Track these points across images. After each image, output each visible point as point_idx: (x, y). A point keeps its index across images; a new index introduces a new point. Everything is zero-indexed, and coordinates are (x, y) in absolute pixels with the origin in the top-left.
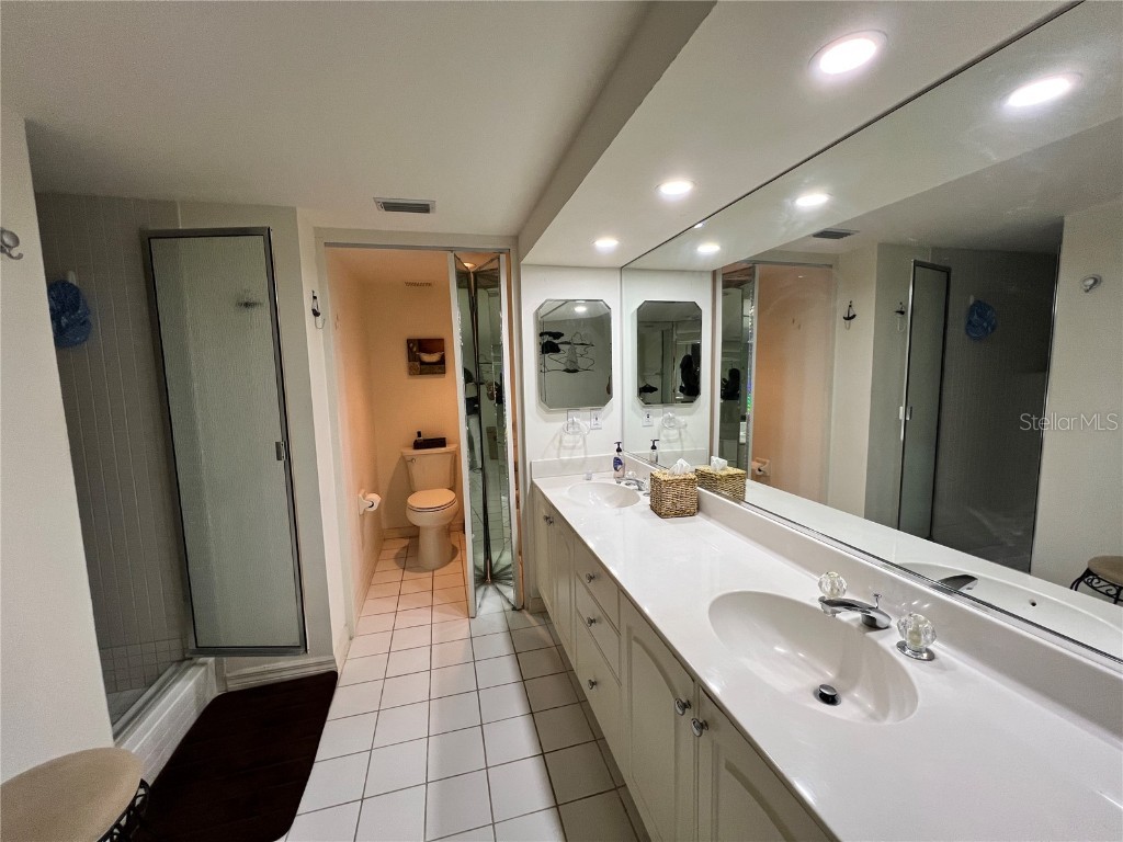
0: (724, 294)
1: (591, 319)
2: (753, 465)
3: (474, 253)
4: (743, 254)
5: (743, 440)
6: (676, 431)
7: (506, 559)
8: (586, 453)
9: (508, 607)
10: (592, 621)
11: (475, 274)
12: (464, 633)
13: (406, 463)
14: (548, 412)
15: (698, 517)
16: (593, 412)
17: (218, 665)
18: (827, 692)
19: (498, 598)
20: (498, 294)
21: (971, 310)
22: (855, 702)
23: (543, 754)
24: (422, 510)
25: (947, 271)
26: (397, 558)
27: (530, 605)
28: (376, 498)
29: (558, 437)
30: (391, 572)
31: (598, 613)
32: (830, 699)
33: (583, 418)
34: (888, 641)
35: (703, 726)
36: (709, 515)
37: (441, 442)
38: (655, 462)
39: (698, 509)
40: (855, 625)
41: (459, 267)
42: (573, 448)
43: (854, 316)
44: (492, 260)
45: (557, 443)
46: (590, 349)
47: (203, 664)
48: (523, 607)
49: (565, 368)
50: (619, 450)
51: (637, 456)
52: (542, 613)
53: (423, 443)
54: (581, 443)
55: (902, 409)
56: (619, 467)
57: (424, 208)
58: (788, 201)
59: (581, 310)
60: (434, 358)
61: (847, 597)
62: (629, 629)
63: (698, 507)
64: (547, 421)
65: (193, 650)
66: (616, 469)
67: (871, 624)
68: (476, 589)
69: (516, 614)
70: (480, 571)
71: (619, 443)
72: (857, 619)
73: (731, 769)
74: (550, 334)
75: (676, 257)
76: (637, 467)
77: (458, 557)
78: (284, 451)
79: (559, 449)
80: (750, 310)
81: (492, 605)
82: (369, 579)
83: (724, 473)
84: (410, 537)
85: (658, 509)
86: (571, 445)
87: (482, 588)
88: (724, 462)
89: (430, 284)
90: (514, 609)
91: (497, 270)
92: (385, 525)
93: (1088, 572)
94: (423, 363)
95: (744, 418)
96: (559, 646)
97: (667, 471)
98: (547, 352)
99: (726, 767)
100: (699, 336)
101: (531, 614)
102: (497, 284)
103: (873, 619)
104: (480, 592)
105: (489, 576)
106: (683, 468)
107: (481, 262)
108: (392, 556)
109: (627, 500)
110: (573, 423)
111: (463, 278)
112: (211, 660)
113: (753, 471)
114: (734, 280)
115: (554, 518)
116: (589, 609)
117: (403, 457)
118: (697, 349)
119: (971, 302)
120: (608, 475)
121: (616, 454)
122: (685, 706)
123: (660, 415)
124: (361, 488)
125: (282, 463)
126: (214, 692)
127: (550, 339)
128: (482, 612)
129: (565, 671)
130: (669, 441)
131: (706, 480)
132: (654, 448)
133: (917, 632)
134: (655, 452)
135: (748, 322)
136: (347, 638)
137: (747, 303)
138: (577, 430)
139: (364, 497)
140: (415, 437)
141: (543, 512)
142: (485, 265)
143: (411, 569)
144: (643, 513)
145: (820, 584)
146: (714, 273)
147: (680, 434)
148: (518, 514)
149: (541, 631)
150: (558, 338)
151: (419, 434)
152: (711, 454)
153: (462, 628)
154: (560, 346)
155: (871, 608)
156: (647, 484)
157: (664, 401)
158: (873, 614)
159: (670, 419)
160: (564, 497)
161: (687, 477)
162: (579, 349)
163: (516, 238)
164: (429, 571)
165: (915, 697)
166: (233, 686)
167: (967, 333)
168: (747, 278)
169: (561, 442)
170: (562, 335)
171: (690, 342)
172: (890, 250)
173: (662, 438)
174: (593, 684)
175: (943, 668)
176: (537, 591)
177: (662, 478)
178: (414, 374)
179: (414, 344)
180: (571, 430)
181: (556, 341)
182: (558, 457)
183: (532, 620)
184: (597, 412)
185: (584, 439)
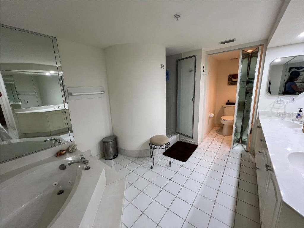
8: (284, 111)
9: (244, 150)
10: (260, 152)
11: (251, 53)
12: (228, 150)
13: (223, 108)
17: (179, 136)
19: (242, 147)
23: (239, 179)
24: (224, 120)
26: (216, 131)
27: (250, 151)
28: (213, 115)
29: (272, 104)
30: (214, 133)
33: (286, 99)
41: (244, 53)
42: (279, 108)
44: (256, 49)
45: (271, 106)
47: (177, 135)
48: (248, 151)
50: (300, 111)
52: (253, 154)
53: (229, 103)
54: (283, 107)
56: (299, 117)
57: (233, 41)
60: (236, 80)
65: (176, 132)
66: (297, 117)
68: (234, 143)
71: (301, 109)
74: (296, 68)
78: (193, 100)
79: (272, 108)
81: (239, 148)
82: (209, 133)
86: (278, 107)
87: (237, 144)
90: (245, 151)
91: (258, 52)
92: (215, 123)
94: (233, 81)
104: (235, 145)
105: (240, 141)
110: (280, 100)
112: (179, 135)
117: (223, 106)
122: (267, 166)
124: (210, 112)
125: (193, 102)
126: (178, 140)
127: (296, 70)
128: (235, 148)
136: (201, 141)
138: (282, 102)
139: (210, 114)
140: (227, 102)
143: (219, 134)
149: (252, 159)
151: (228, 101)
163: (267, 40)
164: (224, 135)
166: (181, 140)
169: (273, 106)
176: (254, 148)
178: (229, 84)
179: (231, 76)
180: (279, 102)
181: (299, 71)
182: (271, 110)
183: (250, 155)
184: (294, 97)
185: (285, 106)
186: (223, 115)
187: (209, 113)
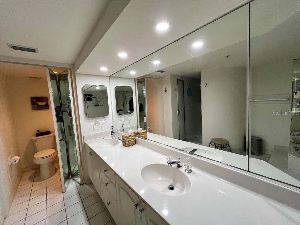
0: (138, 85)
1: (102, 91)
2: (148, 128)
3: (57, 69)
4: (142, 75)
5: (145, 122)
6: (128, 122)
7: (77, 168)
8: (102, 131)
9: (78, 185)
10: (107, 184)
11: (59, 75)
12: (61, 199)
13: (32, 142)
14: (88, 119)
15: (136, 145)
16: (104, 118)
18: (171, 187)
19: (74, 182)
20: (68, 82)
21: (188, 90)
22: (178, 187)
24: (41, 158)
25: (183, 81)
26: (30, 178)
27: (87, 182)
28: (17, 158)
29: (93, 127)
30: (27, 185)
31: (109, 181)
32: (172, 189)
33: (100, 121)
34: (182, 170)
35: (142, 210)
36: (139, 144)
37: (49, 133)
38: (123, 131)
39: (136, 143)
40: (175, 167)
41: (51, 73)
42: (98, 130)
43: (167, 91)
44: (64, 71)
45: (92, 129)
46: (102, 99)
48: (84, 183)
49: (94, 105)
50: (112, 129)
51: (118, 130)
52: (90, 183)
53: (40, 134)
54: (100, 128)
55: (178, 111)
56: (113, 133)
57: (33, 51)
58: (151, 62)
59: (98, 88)
60: (44, 103)
61: (173, 160)
62: (119, 184)
63: (136, 142)
64: (88, 122)
66: (112, 134)
67: (179, 166)
68: (65, 182)
69: (82, 186)
70: (67, 175)
71: (112, 127)
72: (176, 166)
73: (151, 221)
74: (89, 95)
75: (124, 74)
76: (118, 133)
77: (58, 172)
79: (93, 131)
80: (144, 89)
81: (72, 186)
83: (141, 132)
84: (36, 169)
85: (125, 145)
86: (97, 129)
87: (68, 181)
88: (141, 129)
89: (40, 78)
90: (81, 185)
91: (67, 75)
92: (23, 167)
93: (211, 142)
94: (38, 105)
95: (145, 116)
96: (97, 193)
97: (127, 133)
98: (88, 101)
99: (150, 221)
100: (132, 95)
101: (87, 185)
102: (67, 79)
103: (179, 165)
104: (67, 183)
105: (70, 176)
106: (131, 132)
107: (61, 72)
108: (28, 178)
109: (116, 143)
110: (97, 122)
111: (53, 77)
113: (148, 129)
114: (140, 81)
115: (92, 153)
116: (106, 180)
117: (31, 140)
118: (132, 99)
119: (188, 88)
120: (110, 137)
121: (111, 130)
122: (137, 205)
123: (123, 117)
127: (89, 96)
128: (68, 190)
129: (100, 201)
130: (126, 124)
131: (137, 134)
132: (122, 127)
133: (188, 166)
134: (123, 128)
135: (144, 92)
137: (143, 87)
138: (99, 124)
139: (11, 158)
141: (89, 151)
142: (62, 73)
143: (36, 181)
144: (120, 147)
145: (167, 158)
146: (135, 79)
147: (129, 122)
148: (80, 153)
150: (92, 96)
151: (38, 131)
152: (138, 127)
153: (60, 197)
154: (93, 99)
155: (178, 162)
156: (121, 137)
157: (124, 113)
158: (179, 164)
159: (126, 118)
160: (95, 146)
161: (132, 134)
162: (99, 100)
163: (73, 65)
165: (190, 183)
167: (188, 95)
168: (143, 81)
169: (93, 128)
170: (93, 95)
171: (130, 97)
172: (172, 76)
173: (125, 124)
174: (109, 203)
175: (194, 173)
176: (88, 177)
177: (125, 136)
178: (35, 110)
179: (34, 99)
180: (97, 124)
181: (91, 97)
182: (93, 133)
183: (87, 187)
184: (105, 118)
185: (101, 126)
186: (36, 152)
187: (9, 158)
